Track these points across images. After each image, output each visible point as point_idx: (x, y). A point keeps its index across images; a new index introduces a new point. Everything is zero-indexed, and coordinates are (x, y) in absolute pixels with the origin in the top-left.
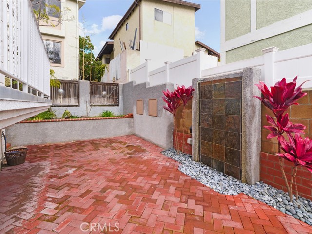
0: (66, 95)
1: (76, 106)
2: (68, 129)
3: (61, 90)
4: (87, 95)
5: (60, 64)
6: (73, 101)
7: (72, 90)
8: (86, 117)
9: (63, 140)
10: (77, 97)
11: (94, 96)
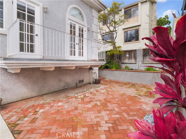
0: (130, 58)
1: (135, 63)
2: (124, 75)
3: (128, 55)
4: (141, 57)
5: (138, 40)
6: (133, 61)
7: (133, 55)
8: (137, 70)
9: (122, 80)
10: (135, 58)
11: (146, 58)
